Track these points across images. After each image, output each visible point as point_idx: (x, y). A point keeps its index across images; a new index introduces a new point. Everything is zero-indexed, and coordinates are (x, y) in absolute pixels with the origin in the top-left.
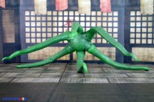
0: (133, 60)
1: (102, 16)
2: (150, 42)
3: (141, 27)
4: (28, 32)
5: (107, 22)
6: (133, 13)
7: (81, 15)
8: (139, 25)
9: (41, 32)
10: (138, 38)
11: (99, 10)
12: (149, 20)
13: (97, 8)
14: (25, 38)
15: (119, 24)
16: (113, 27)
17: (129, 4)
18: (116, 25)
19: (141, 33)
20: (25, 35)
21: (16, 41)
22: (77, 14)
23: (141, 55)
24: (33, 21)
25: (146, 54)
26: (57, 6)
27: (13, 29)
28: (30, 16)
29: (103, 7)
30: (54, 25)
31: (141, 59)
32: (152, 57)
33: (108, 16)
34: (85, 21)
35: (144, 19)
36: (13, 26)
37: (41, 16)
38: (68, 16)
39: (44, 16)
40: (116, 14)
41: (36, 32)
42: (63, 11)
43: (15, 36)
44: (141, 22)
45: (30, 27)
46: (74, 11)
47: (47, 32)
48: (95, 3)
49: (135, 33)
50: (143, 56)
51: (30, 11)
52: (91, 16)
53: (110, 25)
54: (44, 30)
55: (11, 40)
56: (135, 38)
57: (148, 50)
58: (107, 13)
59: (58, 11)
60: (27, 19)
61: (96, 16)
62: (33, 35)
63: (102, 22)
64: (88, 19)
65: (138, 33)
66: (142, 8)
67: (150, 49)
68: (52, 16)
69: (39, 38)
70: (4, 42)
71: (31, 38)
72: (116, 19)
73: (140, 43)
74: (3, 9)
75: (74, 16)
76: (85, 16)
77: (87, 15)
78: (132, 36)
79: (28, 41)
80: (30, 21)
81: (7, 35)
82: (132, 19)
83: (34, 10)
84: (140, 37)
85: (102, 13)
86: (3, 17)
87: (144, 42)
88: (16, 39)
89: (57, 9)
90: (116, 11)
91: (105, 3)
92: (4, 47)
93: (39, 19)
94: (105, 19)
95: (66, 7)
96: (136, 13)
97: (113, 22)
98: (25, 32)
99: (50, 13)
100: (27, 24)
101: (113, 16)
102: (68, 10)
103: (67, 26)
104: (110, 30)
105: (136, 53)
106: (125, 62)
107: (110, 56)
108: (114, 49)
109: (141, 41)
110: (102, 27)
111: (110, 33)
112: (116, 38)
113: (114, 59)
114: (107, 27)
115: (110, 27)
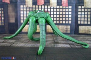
0: (79, 33)
1: (63, 9)
2: (89, 23)
3: (84, 15)
4: (22, 17)
5: (66, 12)
6: (80, 7)
7: (51, 8)
8: (83, 13)
11: (62, 5)
12: (89, 11)
13: (60, 4)
14: (20, 20)
15: (72, 13)
16: (69, 15)
17: (78, 2)
18: (70, 13)
19: (84, 18)
20: (20, 18)
21: (15, 21)
22: (49, 7)
23: (84, 30)
24: (25, 11)
25: (87, 29)
26: (38, 2)
27: (14, 15)
28: (23, 8)
29: (64, 3)
31: (84, 32)
32: (90, 31)
33: (66, 9)
34: (54, 11)
35: (86, 10)
36: (14, 13)
37: (29, 8)
38: (44, 8)
39: (31, 8)
40: (70, 7)
42: (41, 5)
43: (15, 19)
44: (84, 12)
45: (23, 14)
46: (48, 5)
48: (59, 1)
49: (81, 18)
50: (85, 31)
51: (23, 5)
52: (57, 8)
53: (67, 13)
55: (12, 21)
56: (81, 21)
57: (88, 27)
58: (66, 7)
59: (38, 5)
60: (22, 9)
61: (60, 8)
62: (25, 18)
63: (63, 11)
64: (55, 10)
65: (83, 18)
66: (85, 4)
67: (89, 27)
68: (35, 8)
70: (9, 22)
71: (23, 20)
72: (70, 10)
74: (8, 4)
75: (48, 8)
76: (54, 8)
77: (55, 8)
79: (22, 22)
80: (23, 11)
81: (11, 18)
82: (79, 10)
83: (25, 5)
84: (83, 20)
85: (63, 7)
86: (9, 8)
87: (86, 23)
89: (38, 4)
90: (70, 6)
91: (64, 1)
92: (9, 25)
93: (28, 9)
94: (64, 10)
95: (43, 3)
96: (81, 7)
97: (69, 12)
98: (20, 17)
99: (34, 6)
100: (22, 12)
101: (69, 9)
102: (44, 5)
104: (67, 16)
105: (81, 29)
106: (75, 34)
107: (67, 30)
108: (69, 27)
109: (84, 22)
110: (63, 15)
111: (67, 18)
112: (70, 21)
113: (69, 32)
114: (66, 15)
115: (67, 15)
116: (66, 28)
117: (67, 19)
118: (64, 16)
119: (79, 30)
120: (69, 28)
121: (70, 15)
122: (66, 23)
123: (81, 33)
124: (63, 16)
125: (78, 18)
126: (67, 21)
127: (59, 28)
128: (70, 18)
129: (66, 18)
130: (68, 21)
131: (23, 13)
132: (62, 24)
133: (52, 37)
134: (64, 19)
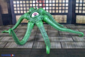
0: (77, 22)
3: (83, 3)
4: (15, 7)
9: (23, 7)
10: (81, 10)
14: (14, 11)
15: (69, 1)
21: (9, 12)
23: (82, 20)
24: (18, 0)
27: (7, 5)
30: (30, 3)
31: (81, 22)
36: (7, 4)
41: (20, 7)
45: (16, 4)
47: (26, 7)
49: (79, 6)
50: (83, 21)
53: (64, 1)
54: (24, 5)
55: (6, 12)
56: (79, 10)
62: (18, 9)
65: (81, 7)
69: (22, 10)
70: (2, 13)
71: (17, 10)
73: (81, 12)
78: (77, 8)
79: (16, 12)
81: (4, 9)
84: (81, 9)
87: (84, 12)
88: (8, 11)
92: (2, 16)
98: (13, 7)
103: (38, 3)
104: (64, 5)
105: (79, 19)
106: (72, 23)
107: (63, 20)
108: (66, 16)
109: (82, 12)
110: (59, 3)
111: (64, 6)
112: (67, 10)
113: (65, 22)
114: (62, 3)
115: (64, 3)
116: (63, 18)
117: (64, 8)
119: (77, 19)
120: (65, 18)
121: (67, 3)
122: (63, 12)
123: (78, 23)
124: (59, 5)
125: (75, 6)
126: (63, 10)
128: (67, 6)
129: (62, 6)
130: (65, 10)
131: (16, 2)
132: (59, 14)
134: (60, 8)
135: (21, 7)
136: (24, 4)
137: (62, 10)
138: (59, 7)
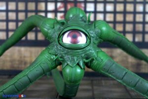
5: (135, 3)
9: (17, 21)
16: (144, 13)
34: (96, 2)
41: (7, 21)
53: (140, 8)
54: (21, 16)
62: (2, 25)
63: (125, 2)
97: (144, 3)
103: (63, 9)
104: (139, 18)
107: (139, 65)
110: (125, 13)
111: (139, 23)
114: (135, 13)
115: (140, 13)
117: (139, 27)
118: (130, 18)
122: (137, 40)
124: (125, 17)
126: (139, 32)
127: (112, 57)
129: (134, 23)
130: (144, 33)
133: (89, 87)
134: (129, 27)
135: (12, 21)
136: (21, 11)
137: (134, 33)
138: (124, 23)
